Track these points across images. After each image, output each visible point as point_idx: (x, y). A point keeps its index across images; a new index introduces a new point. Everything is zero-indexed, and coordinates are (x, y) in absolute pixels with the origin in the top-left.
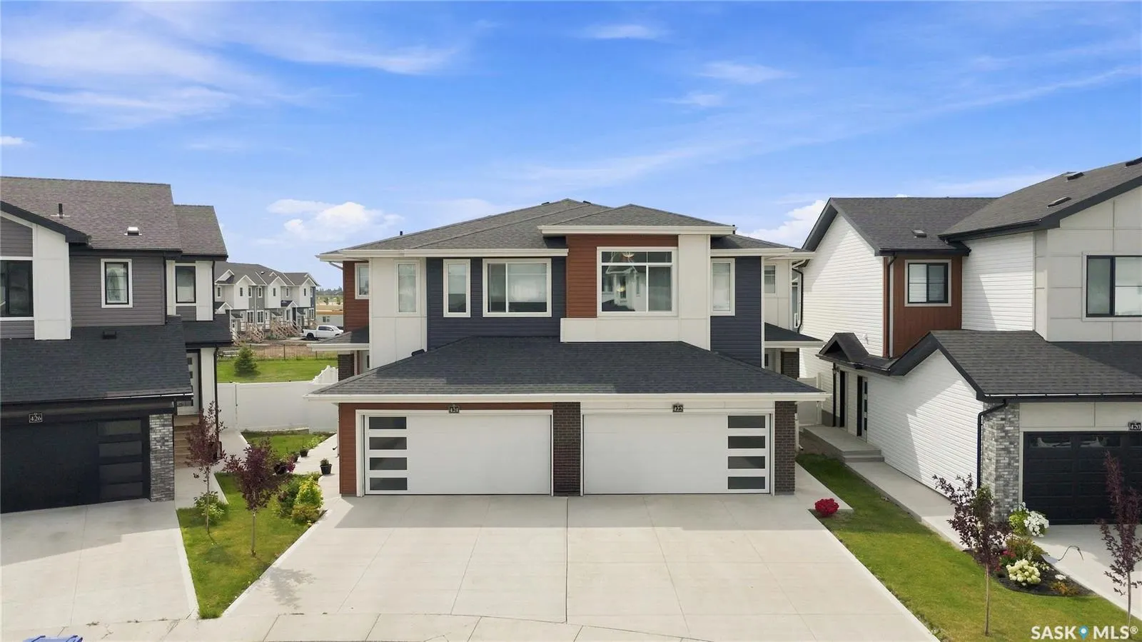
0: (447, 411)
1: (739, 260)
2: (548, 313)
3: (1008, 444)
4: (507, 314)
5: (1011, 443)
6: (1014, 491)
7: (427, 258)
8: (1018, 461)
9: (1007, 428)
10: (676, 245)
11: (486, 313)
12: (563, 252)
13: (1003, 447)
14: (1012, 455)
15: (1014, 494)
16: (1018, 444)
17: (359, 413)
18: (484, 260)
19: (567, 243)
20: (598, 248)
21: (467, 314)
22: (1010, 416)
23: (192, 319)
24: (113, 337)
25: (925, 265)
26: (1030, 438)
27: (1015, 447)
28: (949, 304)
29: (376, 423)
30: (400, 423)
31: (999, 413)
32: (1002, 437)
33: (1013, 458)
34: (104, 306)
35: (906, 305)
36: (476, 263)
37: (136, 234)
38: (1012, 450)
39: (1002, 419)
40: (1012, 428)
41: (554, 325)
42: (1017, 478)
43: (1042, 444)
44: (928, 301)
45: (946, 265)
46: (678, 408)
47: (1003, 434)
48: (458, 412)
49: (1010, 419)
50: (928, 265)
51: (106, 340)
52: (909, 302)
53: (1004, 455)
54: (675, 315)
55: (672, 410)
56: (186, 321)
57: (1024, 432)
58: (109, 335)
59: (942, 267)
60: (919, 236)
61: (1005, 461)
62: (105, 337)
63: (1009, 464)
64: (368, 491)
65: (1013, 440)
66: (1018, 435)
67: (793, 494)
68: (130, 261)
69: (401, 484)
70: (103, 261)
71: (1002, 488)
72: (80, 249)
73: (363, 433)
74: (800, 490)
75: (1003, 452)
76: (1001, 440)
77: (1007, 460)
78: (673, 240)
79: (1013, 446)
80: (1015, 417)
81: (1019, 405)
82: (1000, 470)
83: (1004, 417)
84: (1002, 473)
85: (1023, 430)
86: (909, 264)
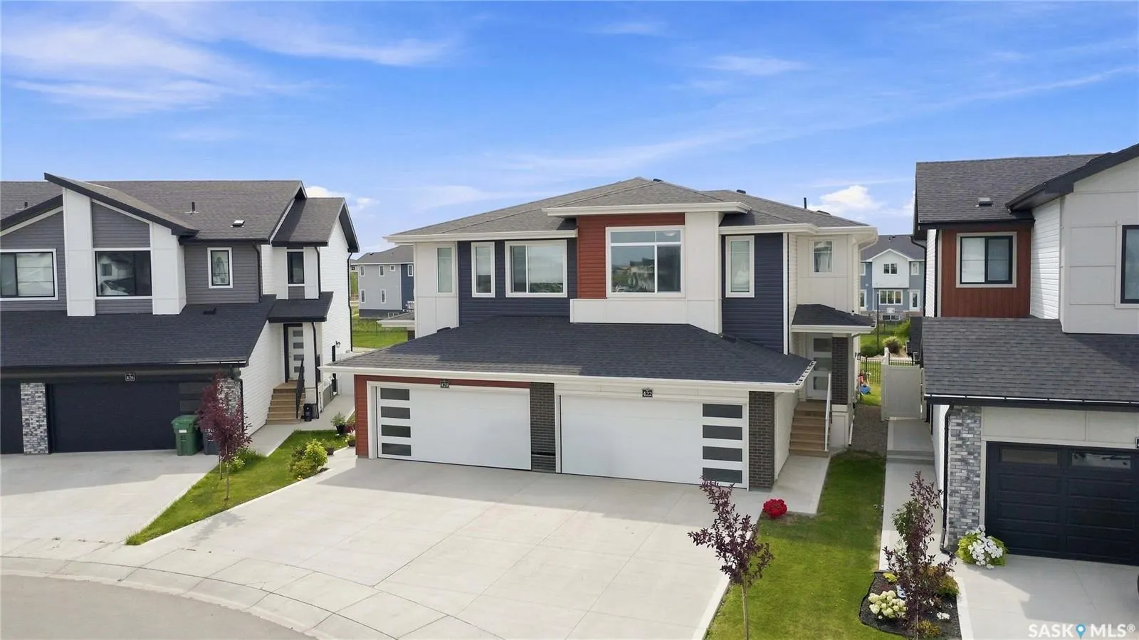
0: (439, 386)
1: (758, 237)
2: (564, 294)
3: (966, 453)
4: (527, 294)
5: (970, 454)
6: (973, 511)
7: (459, 242)
8: (978, 476)
9: (964, 436)
10: (683, 222)
11: (509, 294)
12: (572, 234)
13: (959, 457)
14: (970, 468)
15: (974, 514)
16: (979, 454)
17: (370, 384)
18: (506, 242)
19: (578, 224)
20: (607, 228)
21: (492, 294)
22: (969, 421)
23: (301, 298)
24: (213, 313)
25: (984, 239)
26: (995, 449)
27: (975, 458)
28: (1014, 285)
29: (386, 394)
30: (404, 395)
31: (955, 417)
32: (958, 446)
33: (973, 471)
34: (210, 286)
35: (958, 285)
36: (499, 245)
37: (239, 225)
38: (971, 461)
39: (958, 425)
40: (971, 436)
41: (564, 305)
42: (977, 496)
43: (1007, 457)
44: (987, 281)
45: (1010, 238)
46: (648, 393)
47: (960, 442)
48: (448, 387)
49: (968, 424)
50: (987, 239)
51: (206, 316)
52: (961, 283)
53: (961, 467)
54: (684, 296)
55: (641, 395)
56: (296, 299)
57: (987, 442)
58: (211, 311)
59: (1007, 241)
60: (982, 204)
61: (961, 474)
62: (205, 313)
63: (968, 478)
64: (381, 455)
65: (972, 450)
66: (978, 444)
67: (770, 492)
68: (230, 249)
69: (406, 450)
70: (209, 249)
71: (959, 506)
72: (187, 239)
73: (375, 403)
74: (782, 488)
75: (959, 463)
76: (956, 449)
77: (964, 473)
78: (679, 219)
79: (972, 457)
80: (975, 422)
81: (981, 409)
82: (954, 484)
83: (960, 421)
84: (957, 488)
85: (985, 439)
86: (961, 238)
